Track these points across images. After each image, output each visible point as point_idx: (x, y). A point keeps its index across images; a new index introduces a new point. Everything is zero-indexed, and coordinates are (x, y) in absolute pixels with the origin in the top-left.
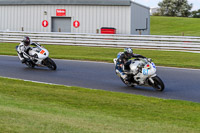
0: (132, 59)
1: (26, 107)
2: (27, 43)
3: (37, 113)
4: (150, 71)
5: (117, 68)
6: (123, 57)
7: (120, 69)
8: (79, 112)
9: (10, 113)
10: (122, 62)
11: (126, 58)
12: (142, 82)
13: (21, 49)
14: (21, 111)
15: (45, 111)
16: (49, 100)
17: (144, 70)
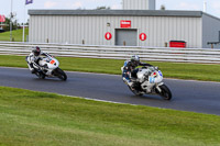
0: (139, 67)
1: (88, 128)
2: (37, 52)
3: (100, 135)
4: (157, 79)
5: (124, 75)
6: (129, 65)
7: (127, 77)
8: (146, 133)
9: (69, 135)
10: (129, 70)
11: (133, 66)
12: (149, 90)
13: (31, 59)
14: (83, 132)
15: (109, 133)
16: (113, 121)
17: (151, 78)
